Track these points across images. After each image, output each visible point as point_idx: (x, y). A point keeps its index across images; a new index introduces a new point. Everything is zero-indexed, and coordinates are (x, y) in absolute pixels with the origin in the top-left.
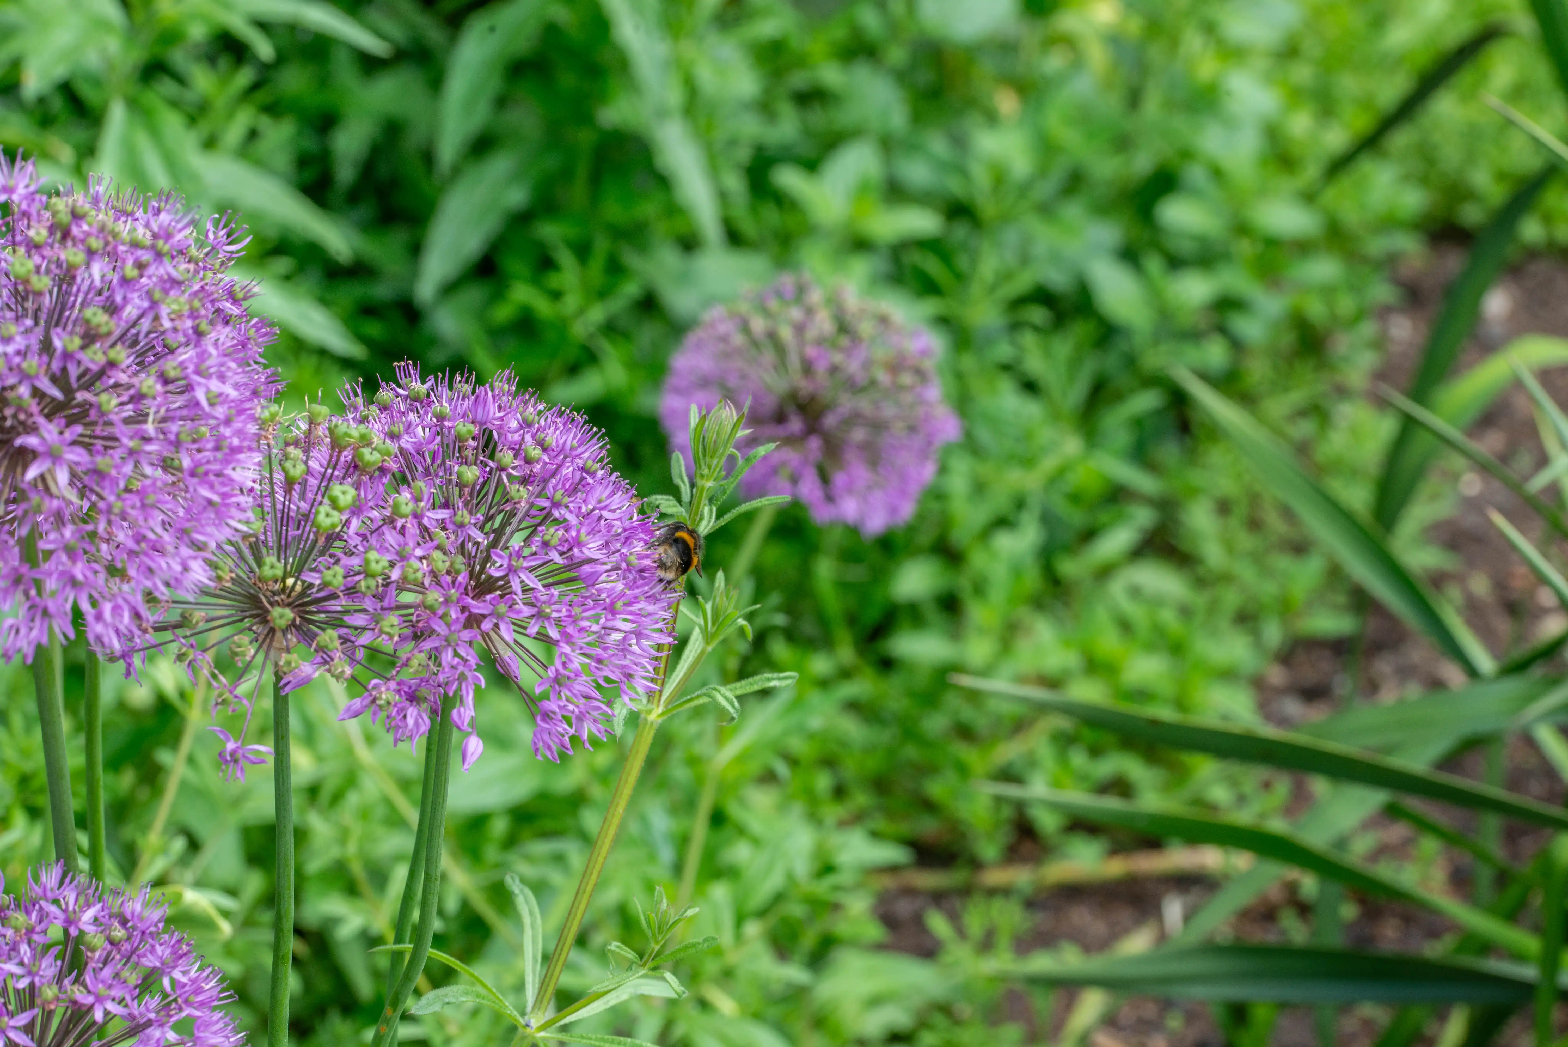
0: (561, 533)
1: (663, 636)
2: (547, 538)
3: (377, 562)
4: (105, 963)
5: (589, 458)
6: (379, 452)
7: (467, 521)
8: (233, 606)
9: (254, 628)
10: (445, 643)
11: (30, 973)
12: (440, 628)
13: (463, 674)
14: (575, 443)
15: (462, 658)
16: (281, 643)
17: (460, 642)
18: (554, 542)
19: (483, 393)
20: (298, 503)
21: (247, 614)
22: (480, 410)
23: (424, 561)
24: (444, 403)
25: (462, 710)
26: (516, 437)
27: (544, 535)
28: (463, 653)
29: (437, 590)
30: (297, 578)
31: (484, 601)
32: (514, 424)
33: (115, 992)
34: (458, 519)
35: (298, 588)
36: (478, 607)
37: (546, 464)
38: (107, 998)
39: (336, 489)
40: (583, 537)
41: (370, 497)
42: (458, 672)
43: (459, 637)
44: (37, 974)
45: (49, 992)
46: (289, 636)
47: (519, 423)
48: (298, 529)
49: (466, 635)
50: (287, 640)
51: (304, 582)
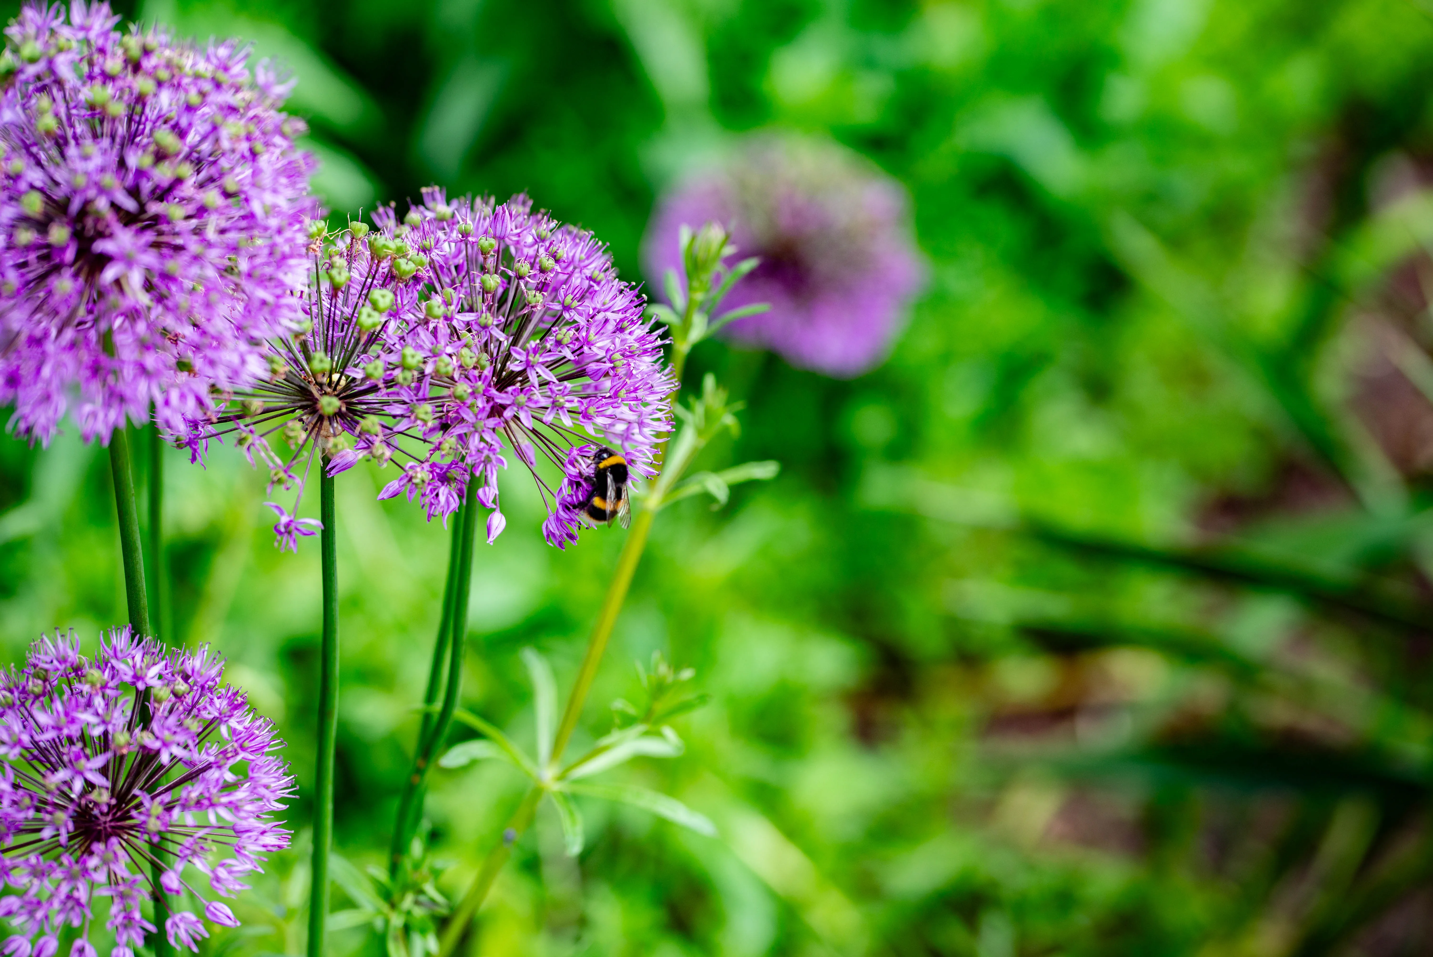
0: (572, 332)
1: (662, 424)
2: (559, 337)
3: (413, 356)
4: (171, 712)
5: (595, 268)
6: (414, 262)
7: (490, 322)
8: (286, 398)
9: (304, 417)
10: (473, 429)
11: (104, 722)
12: (468, 416)
13: (488, 457)
14: (583, 256)
15: (487, 443)
16: (328, 431)
17: (485, 429)
18: (566, 340)
19: (501, 211)
20: (342, 308)
21: (299, 404)
22: (499, 226)
23: (454, 358)
24: (469, 222)
25: (487, 489)
26: (531, 252)
27: (557, 334)
28: (487, 437)
29: (466, 382)
30: (342, 374)
31: (506, 392)
32: (530, 240)
33: (181, 738)
34: (482, 321)
35: (343, 382)
36: (501, 398)
37: (557, 273)
38: (172, 743)
39: (377, 294)
40: (592, 337)
41: (405, 302)
42: (484, 455)
43: (485, 425)
44: (110, 722)
45: (121, 738)
46: (335, 425)
47: (534, 238)
48: (342, 331)
49: (491, 422)
50: (333, 427)
51: (348, 377)
